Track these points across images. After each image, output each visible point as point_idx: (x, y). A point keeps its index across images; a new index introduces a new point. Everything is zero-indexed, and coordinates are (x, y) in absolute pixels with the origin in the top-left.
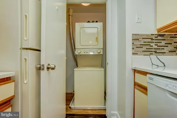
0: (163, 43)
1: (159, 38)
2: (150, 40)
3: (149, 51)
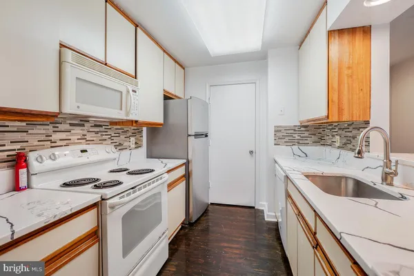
0: (306, 134)
1: (303, 129)
2: (292, 131)
3: (292, 142)
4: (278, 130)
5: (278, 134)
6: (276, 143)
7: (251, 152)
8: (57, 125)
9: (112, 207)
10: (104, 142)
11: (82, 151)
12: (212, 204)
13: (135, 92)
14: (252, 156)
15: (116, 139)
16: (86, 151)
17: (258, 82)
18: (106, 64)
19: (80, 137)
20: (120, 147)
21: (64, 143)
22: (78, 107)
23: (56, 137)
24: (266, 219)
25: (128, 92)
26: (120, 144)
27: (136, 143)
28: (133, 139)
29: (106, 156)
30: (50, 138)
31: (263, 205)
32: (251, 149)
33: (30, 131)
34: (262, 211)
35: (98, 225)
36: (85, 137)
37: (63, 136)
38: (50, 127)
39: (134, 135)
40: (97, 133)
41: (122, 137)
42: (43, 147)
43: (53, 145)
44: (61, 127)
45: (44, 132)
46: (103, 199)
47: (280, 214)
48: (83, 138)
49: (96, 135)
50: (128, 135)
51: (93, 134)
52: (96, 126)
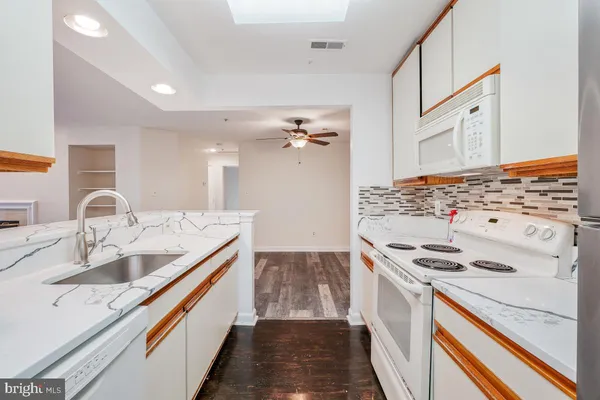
8: (489, 184)
11: (491, 221)
13: (478, 108)
18: (452, 97)
19: (513, 200)
21: (495, 206)
22: (421, 169)
23: (488, 198)
30: (483, 199)
33: (471, 192)
36: (522, 201)
37: (494, 197)
38: (483, 187)
40: (544, 193)
42: (476, 209)
43: (485, 207)
44: (493, 186)
45: (479, 192)
48: (519, 201)
51: (537, 197)
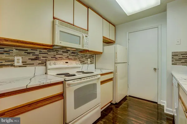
4: (174, 55)
5: (175, 57)
6: (173, 63)
7: (155, 69)
8: (58, 52)
9: (69, 85)
10: (76, 60)
11: (66, 63)
12: (129, 96)
13: (87, 37)
14: (156, 71)
15: (81, 59)
16: (68, 63)
17: (160, 27)
18: (74, 25)
19: (66, 57)
20: (82, 62)
21: (60, 59)
22: (61, 43)
23: (57, 56)
24: (165, 112)
25: (83, 37)
26: (83, 62)
27: (91, 62)
28: (89, 59)
29: (76, 65)
30: (55, 57)
31: (163, 102)
32: (155, 67)
33: (48, 54)
34: (163, 106)
35: (63, 91)
37: (60, 56)
38: (55, 52)
39: (90, 58)
40: (73, 56)
41: (84, 58)
42: (52, 60)
43: (56, 59)
44: (59, 53)
45: (53, 54)
46: (65, 81)
47: (175, 111)
48: (67, 57)
49: (73, 57)
50: (87, 58)
51: (72, 56)
52: (73, 53)
